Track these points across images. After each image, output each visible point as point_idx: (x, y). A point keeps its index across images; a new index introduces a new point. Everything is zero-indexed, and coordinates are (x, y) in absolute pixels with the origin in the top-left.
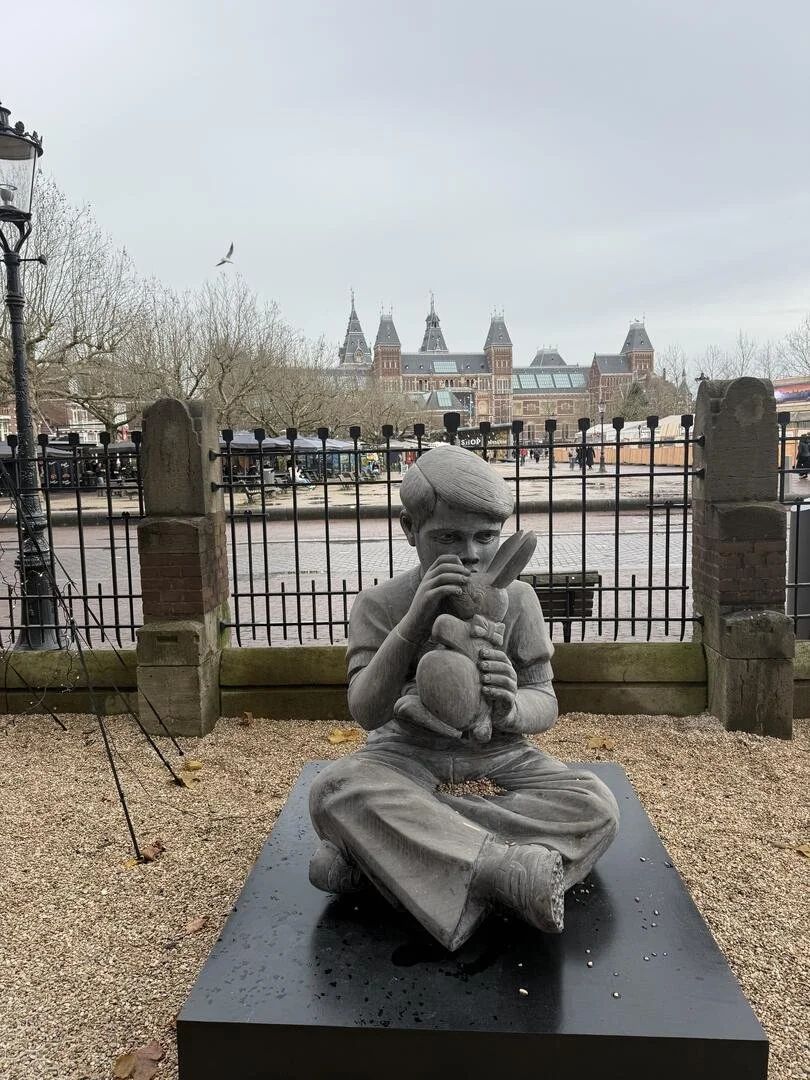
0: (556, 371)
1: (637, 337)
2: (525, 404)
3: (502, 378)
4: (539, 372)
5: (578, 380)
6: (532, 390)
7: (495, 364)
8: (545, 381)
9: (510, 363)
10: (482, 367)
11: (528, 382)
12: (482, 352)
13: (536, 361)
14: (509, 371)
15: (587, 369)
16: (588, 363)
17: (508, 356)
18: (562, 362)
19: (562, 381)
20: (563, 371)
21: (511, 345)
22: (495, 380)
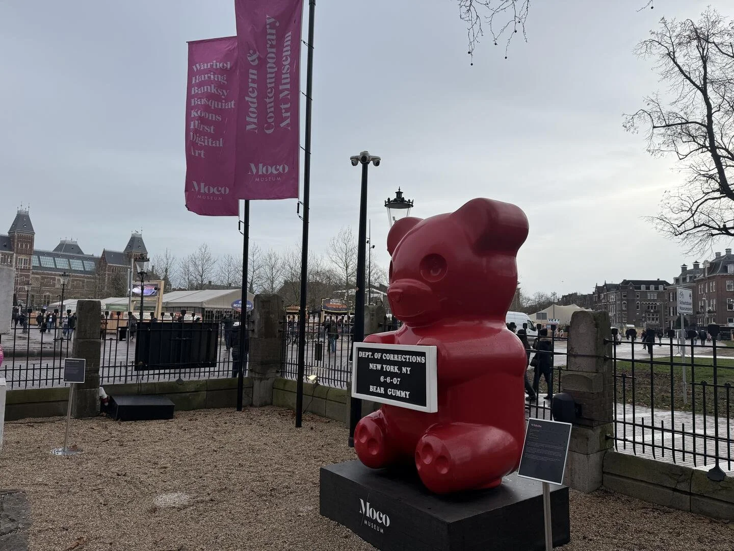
0: (73, 258)
1: (136, 242)
2: (43, 278)
3: (23, 257)
4: (58, 256)
5: (90, 266)
6: (50, 269)
7: (18, 245)
8: (62, 263)
9: (32, 246)
10: (5, 246)
11: (48, 262)
12: (6, 234)
13: (59, 248)
14: (30, 252)
15: (98, 258)
16: (99, 254)
17: (31, 241)
18: (80, 252)
19: (77, 265)
20: (78, 258)
21: (33, 234)
22: (17, 258)
